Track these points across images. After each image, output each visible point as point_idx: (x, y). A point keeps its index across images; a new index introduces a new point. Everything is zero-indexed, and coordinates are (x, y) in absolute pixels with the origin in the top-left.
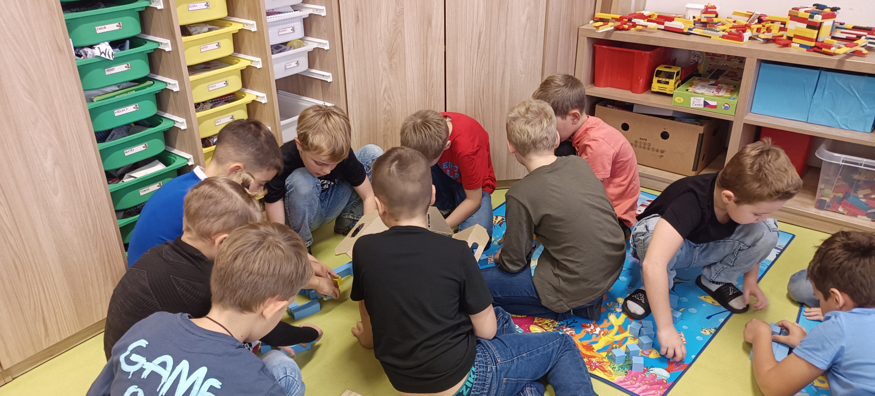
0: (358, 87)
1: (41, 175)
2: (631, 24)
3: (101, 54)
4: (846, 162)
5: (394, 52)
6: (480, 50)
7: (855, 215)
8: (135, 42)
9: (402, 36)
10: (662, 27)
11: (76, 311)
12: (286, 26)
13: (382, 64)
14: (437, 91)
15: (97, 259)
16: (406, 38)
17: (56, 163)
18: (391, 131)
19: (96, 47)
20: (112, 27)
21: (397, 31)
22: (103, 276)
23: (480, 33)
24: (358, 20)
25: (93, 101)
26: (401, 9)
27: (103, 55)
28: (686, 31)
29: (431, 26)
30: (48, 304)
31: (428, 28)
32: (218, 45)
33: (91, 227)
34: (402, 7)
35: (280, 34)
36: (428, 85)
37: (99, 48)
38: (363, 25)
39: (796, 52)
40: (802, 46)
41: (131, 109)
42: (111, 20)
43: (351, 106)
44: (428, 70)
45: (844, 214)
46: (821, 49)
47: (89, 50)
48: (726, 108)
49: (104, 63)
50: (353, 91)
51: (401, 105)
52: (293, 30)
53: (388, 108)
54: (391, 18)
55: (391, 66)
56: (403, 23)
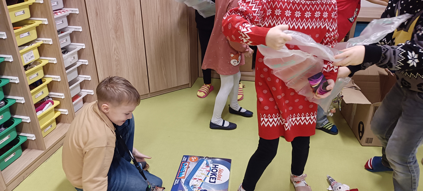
0: (101, 49)
5: (117, 29)
6: (159, 25)
9: (121, 20)
13: (112, 36)
16: (123, 22)
18: (120, 70)
21: (118, 18)
23: (159, 17)
24: (97, 14)
26: (119, 7)
29: (135, 15)
34: (120, 6)
36: (136, 44)
38: (100, 17)
43: (97, 60)
44: (136, 37)
50: (97, 52)
51: (123, 56)
53: (117, 58)
54: (114, 12)
55: (117, 37)
56: (121, 14)
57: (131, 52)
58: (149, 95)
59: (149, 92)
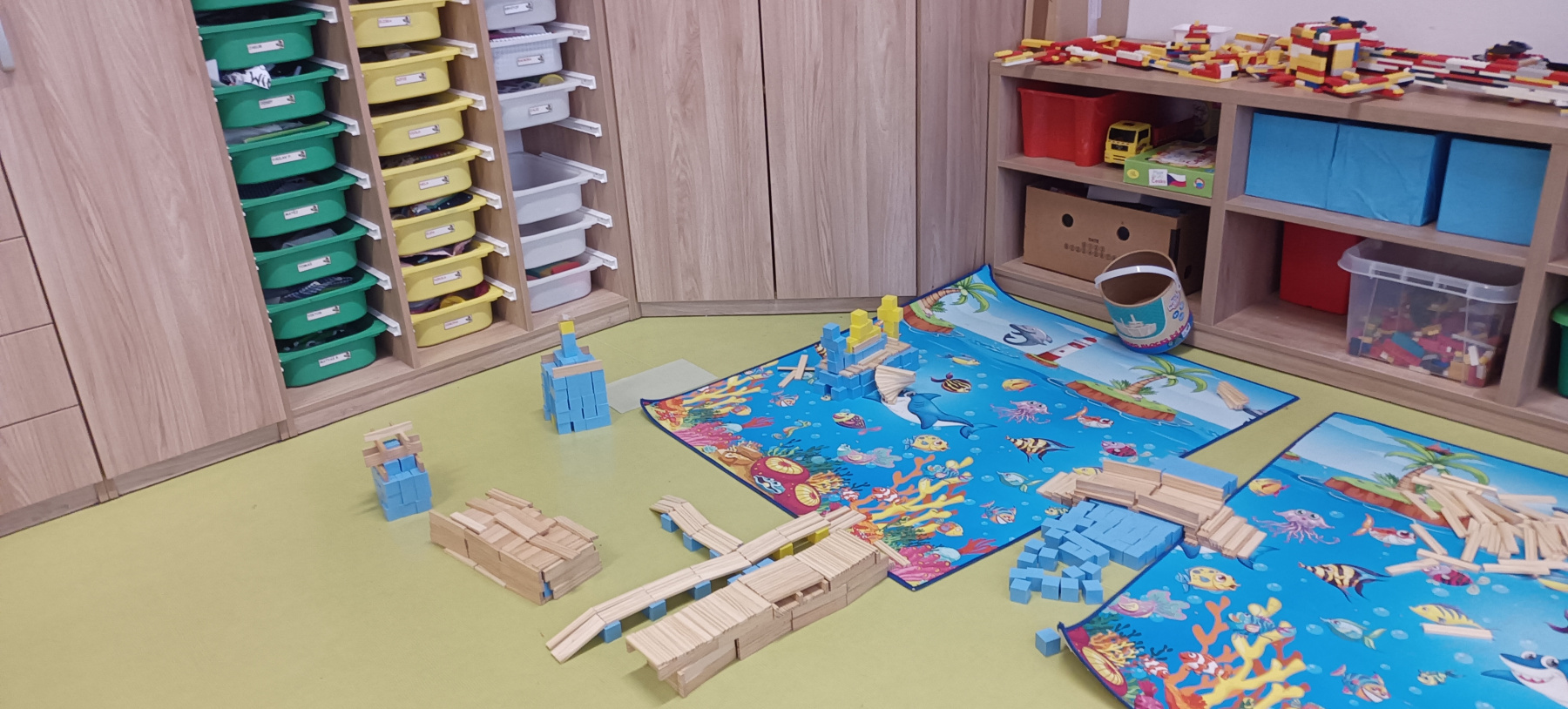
1: (161, 229)
2: (1065, 55)
3: (253, 79)
4: (1382, 273)
5: (688, 93)
6: (817, 91)
7: (1405, 365)
8: (307, 65)
9: (698, 69)
10: (1113, 59)
11: (205, 417)
12: (529, 53)
13: (671, 112)
15: (235, 351)
16: (705, 73)
17: (181, 215)
19: (248, 72)
20: (270, 46)
21: (692, 62)
22: (242, 376)
23: (816, 67)
24: (634, 46)
25: (243, 143)
26: (696, 29)
27: (255, 83)
28: (1145, 64)
29: (741, 55)
30: (166, 400)
31: (736, 58)
32: (423, 76)
33: (227, 306)
34: (697, 27)
35: (520, 64)
36: (740, 142)
37: (251, 73)
38: (641, 53)
39: (1300, 95)
40: (1308, 84)
41: (295, 156)
42: (269, 37)
44: (740, 121)
45: (1388, 363)
46: (1331, 87)
47: (238, 76)
48: (1199, 186)
49: (258, 93)
50: (630, 150)
51: (700, 173)
52: (541, 59)
54: (681, 43)
55: (684, 115)
56: (700, 50)
57: (724, 164)
58: (776, 305)
59: (775, 295)
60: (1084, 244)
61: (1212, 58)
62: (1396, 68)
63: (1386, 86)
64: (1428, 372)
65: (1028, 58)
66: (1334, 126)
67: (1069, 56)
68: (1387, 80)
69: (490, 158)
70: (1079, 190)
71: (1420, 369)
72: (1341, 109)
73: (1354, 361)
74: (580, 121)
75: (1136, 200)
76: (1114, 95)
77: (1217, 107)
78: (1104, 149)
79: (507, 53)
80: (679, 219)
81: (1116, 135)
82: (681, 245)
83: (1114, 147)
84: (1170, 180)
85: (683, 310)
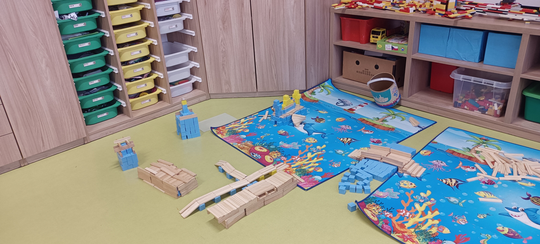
1: (40, 71)
2: (356, 5)
3: (71, 18)
4: (465, 79)
5: (225, 20)
6: (270, 19)
7: (473, 110)
8: (90, 12)
9: (228, 11)
10: (373, 6)
11: (58, 136)
12: (169, 7)
13: (219, 27)
14: (249, 41)
15: (67, 113)
16: (231, 13)
17: (47, 66)
18: (226, 62)
19: (69, 15)
20: (77, 5)
21: (226, 9)
22: (70, 121)
23: (270, 10)
25: (68, 40)
27: (72, 18)
28: (384, 8)
29: (243, 7)
30: (44, 131)
31: (242, 8)
32: (131, 16)
33: (64, 98)
35: (166, 11)
36: (244, 38)
37: (70, 15)
38: (208, 6)
39: (437, 18)
40: (439, 14)
41: (87, 44)
42: (77, 2)
43: (205, 48)
44: (244, 30)
45: (467, 110)
46: (448, 15)
47: (66, 16)
48: (403, 50)
49: (73, 22)
50: (205, 41)
51: (230, 48)
52: (173, 9)
53: (224, 50)
54: (222, 2)
55: (224, 28)
56: (229, 5)
57: (238, 45)
58: (257, 94)
59: (257, 90)
60: (363, 71)
61: (407, 6)
62: (470, 8)
63: (466, 14)
64: (481, 112)
65: (343, 6)
66: (449, 28)
67: (357, 5)
68: (467, 12)
69: (156, 44)
70: (361, 52)
71: (478, 112)
72: (451, 23)
73: (456, 109)
74: (187, 31)
75: (381, 56)
76: (373, 19)
77: (408, 22)
78: (370, 37)
79: (161, 7)
80: (223, 64)
81: (374, 33)
82: (224, 73)
83: (373, 37)
84: (393, 48)
85: (225, 96)
